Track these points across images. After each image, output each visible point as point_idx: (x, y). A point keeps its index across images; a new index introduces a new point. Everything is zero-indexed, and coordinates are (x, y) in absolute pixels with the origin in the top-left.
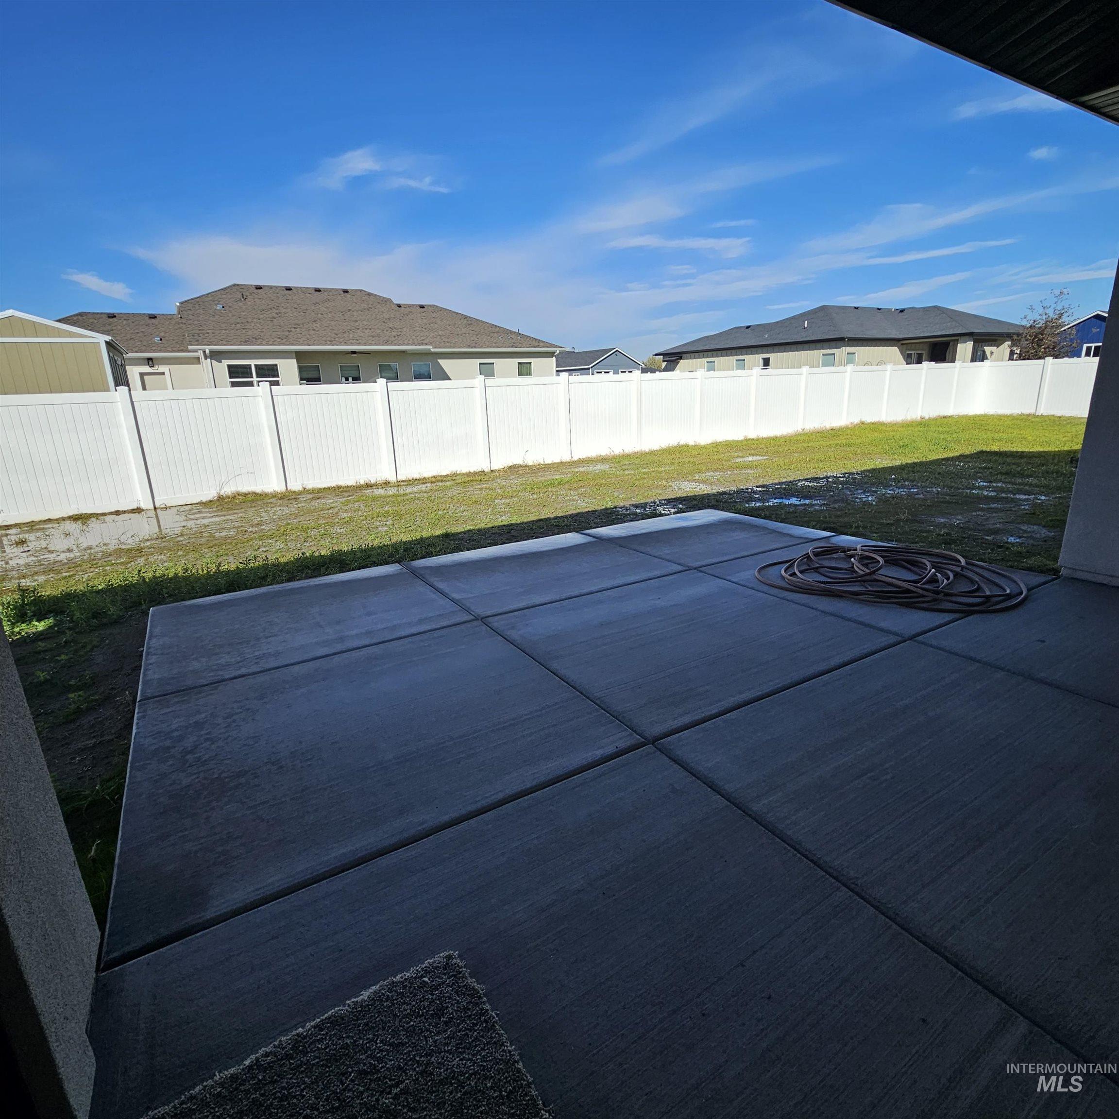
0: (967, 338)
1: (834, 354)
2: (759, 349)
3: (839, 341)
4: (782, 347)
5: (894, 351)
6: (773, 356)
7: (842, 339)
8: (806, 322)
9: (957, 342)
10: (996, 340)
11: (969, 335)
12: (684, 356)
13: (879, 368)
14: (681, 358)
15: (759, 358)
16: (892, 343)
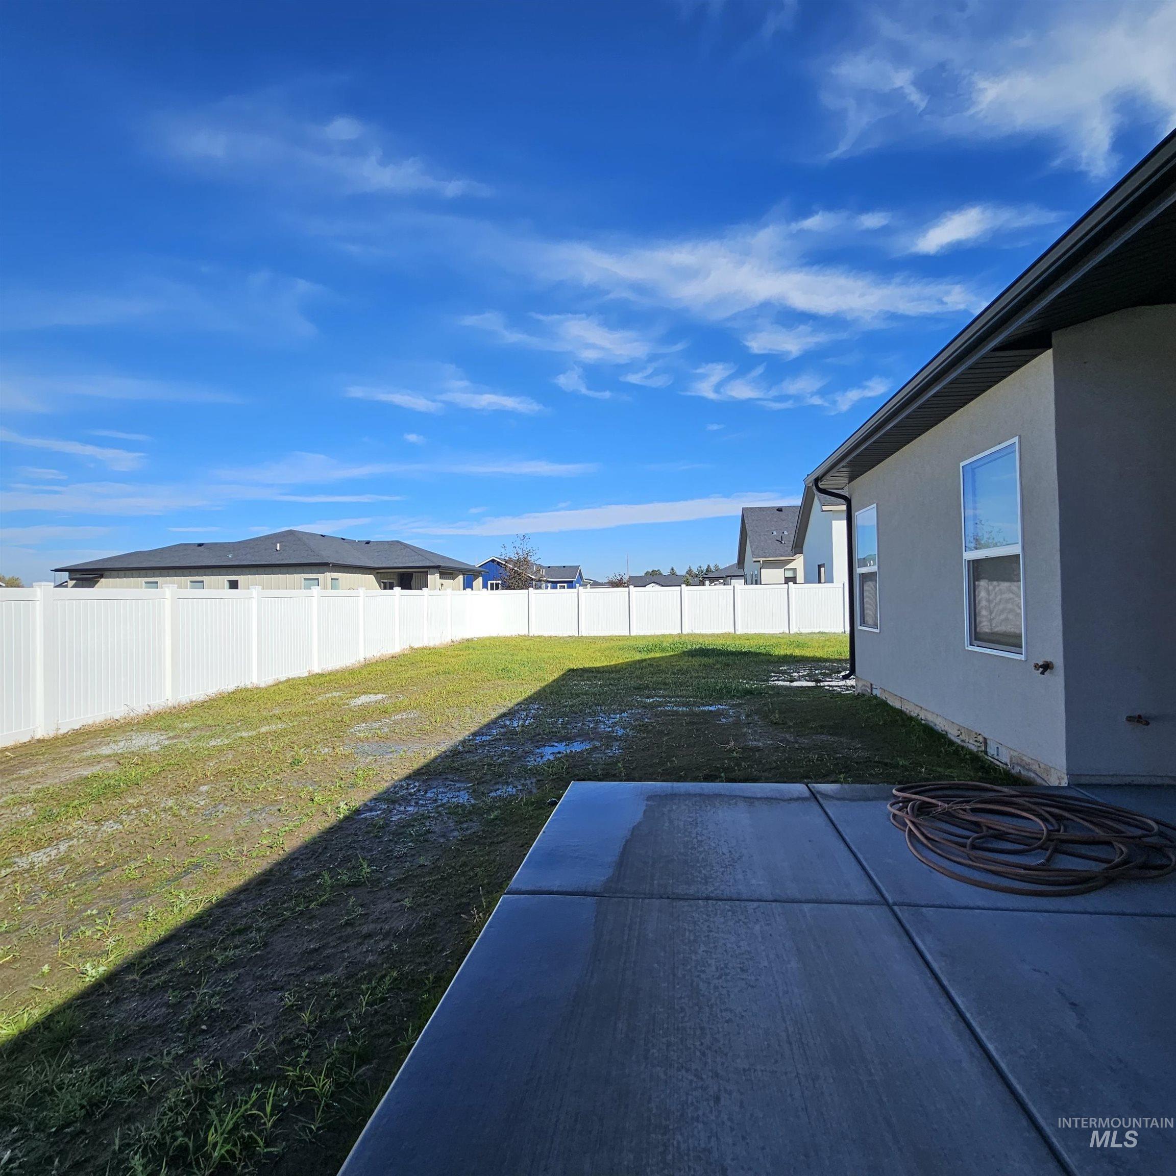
0: (435, 570)
1: (318, 579)
2: (224, 570)
3: (323, 566)
4: (254, 570)
5: (371, 578)
6: (241, 579)
7: (327, 564)
8: (278, 545)
9: (426, 573)
10: (452, 574)
11: (437, 568)
12: (106, 573)
13: (351, 592)
14: (102, 576)
15: (225, 579)
16: (369, 571)
